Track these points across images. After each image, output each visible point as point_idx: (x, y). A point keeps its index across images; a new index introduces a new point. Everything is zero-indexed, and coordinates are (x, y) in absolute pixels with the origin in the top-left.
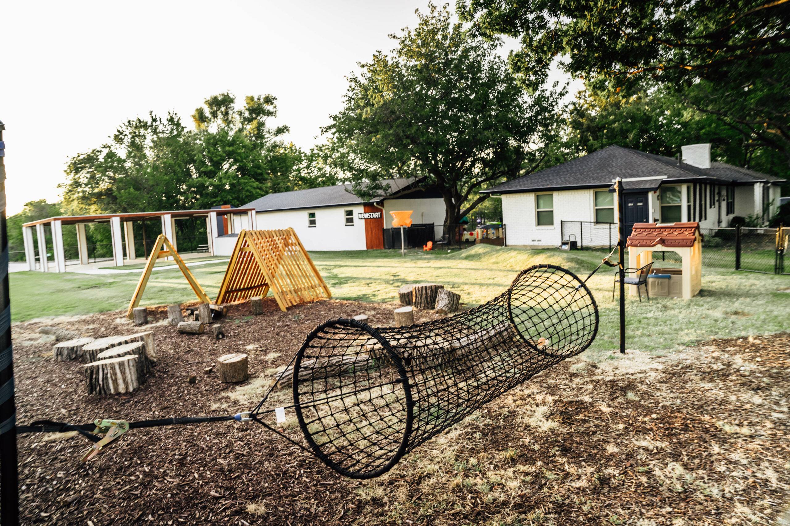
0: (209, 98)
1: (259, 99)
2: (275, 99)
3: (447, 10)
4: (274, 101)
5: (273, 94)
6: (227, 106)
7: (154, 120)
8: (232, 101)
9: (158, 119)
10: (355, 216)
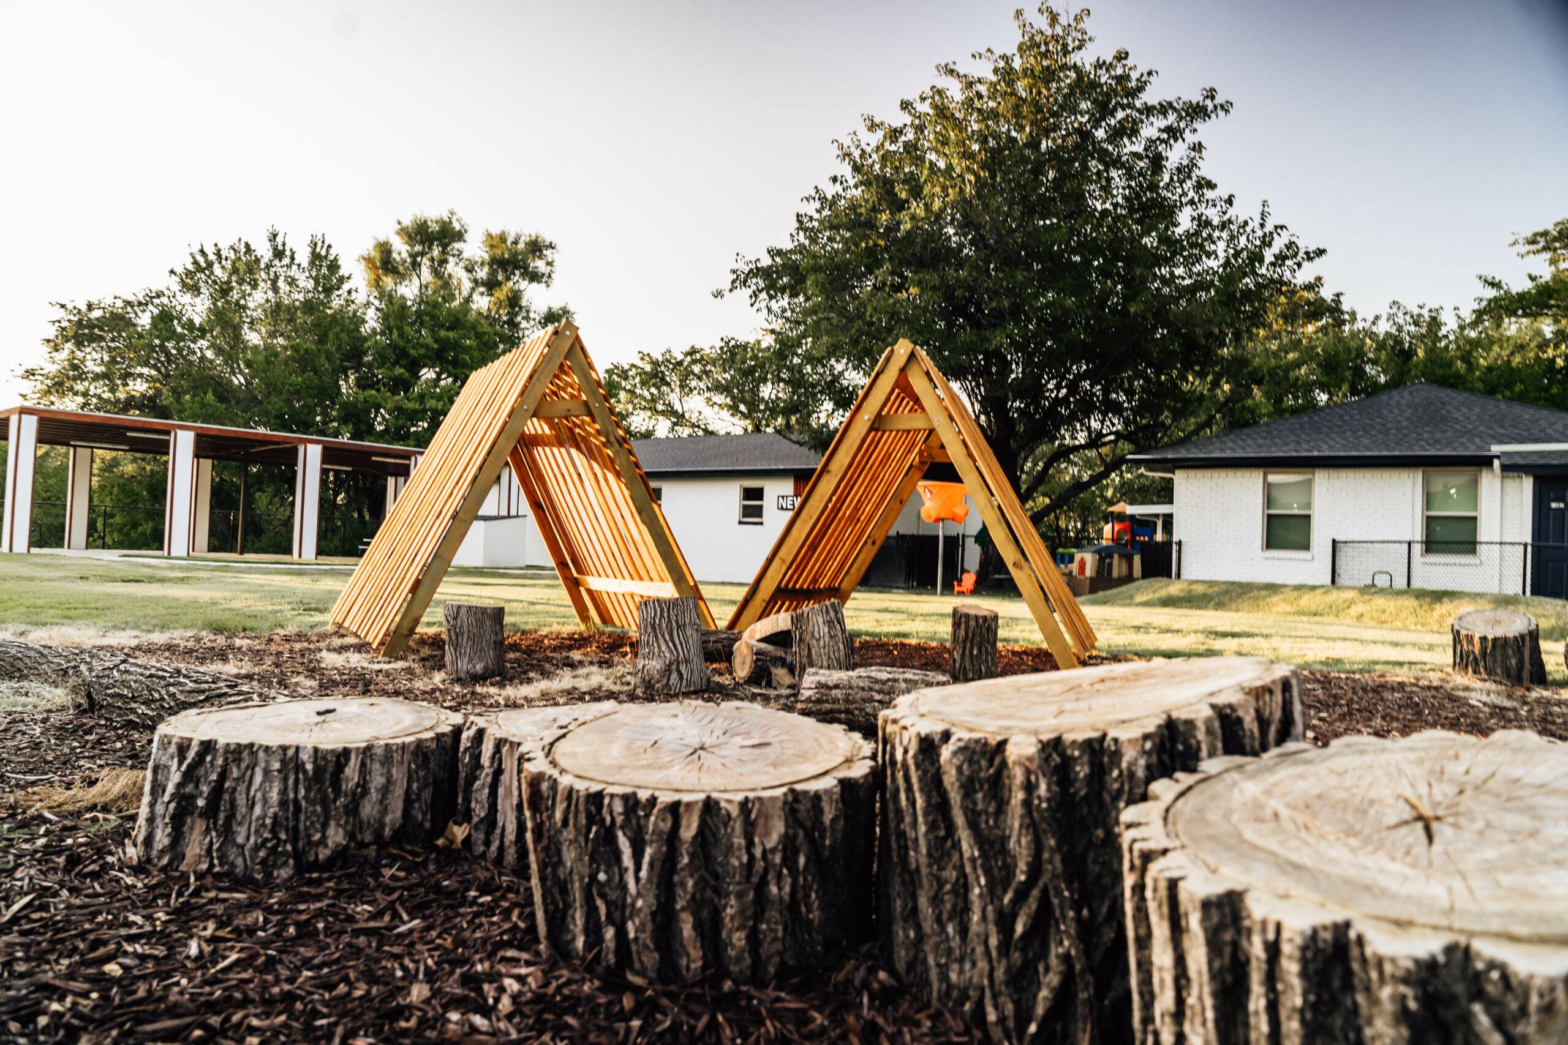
0: (407, 222)
1: (516, 243)
2: (551, 246)
3: (1081, 26)
4: (547, 252)
5: (547, 237)
6: (445, 247)
7: (279, 254)
8: (459, 236)
9: (288, 253)
10: (769, 502)
